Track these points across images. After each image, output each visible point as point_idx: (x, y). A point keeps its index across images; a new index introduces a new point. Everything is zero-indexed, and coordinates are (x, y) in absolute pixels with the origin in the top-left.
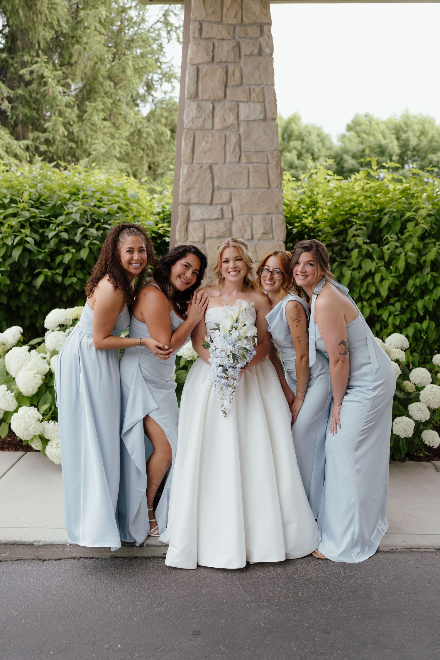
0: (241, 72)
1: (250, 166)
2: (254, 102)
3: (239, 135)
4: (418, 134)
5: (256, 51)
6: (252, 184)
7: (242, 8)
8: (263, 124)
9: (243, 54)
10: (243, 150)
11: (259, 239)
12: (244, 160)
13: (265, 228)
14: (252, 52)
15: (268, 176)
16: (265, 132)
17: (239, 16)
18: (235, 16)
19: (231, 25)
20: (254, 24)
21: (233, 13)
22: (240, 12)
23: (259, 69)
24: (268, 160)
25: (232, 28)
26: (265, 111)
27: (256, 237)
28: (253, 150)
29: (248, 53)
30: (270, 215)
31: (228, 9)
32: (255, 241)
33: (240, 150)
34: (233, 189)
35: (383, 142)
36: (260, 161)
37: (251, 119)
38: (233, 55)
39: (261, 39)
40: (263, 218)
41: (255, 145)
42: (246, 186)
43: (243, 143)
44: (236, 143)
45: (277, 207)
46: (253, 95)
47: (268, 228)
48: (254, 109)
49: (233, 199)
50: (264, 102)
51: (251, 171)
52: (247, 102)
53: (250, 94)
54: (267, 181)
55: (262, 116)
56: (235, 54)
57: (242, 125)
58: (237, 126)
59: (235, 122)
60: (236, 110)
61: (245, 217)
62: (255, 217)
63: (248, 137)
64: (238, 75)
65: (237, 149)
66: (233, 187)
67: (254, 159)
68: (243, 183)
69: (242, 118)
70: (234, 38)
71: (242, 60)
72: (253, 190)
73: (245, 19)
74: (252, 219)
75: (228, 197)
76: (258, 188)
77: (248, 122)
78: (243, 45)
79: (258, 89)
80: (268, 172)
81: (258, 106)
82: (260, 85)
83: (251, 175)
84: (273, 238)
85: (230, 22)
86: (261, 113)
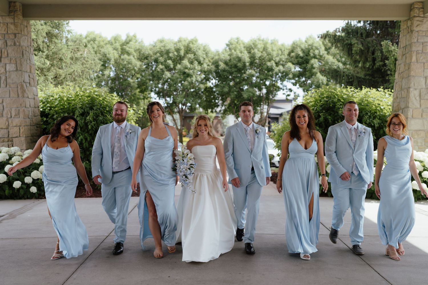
0: (7, 52)
1: (10, 89)
2: (12, 64)
3: (6, 77)
4: (261, 50)
5: (13, 44)
6: (11, 96)
7: (7, 27)
8: (16, 72)
9: (8, 45)
10: (7, 82)
11: (14, 118)
12: (8, 86)
13: (15, 113)
14: (11, 44)
15: (18, 92)
16: (16, 76)
17: (6, 31)
18: (5, 30)
19: (3, 34)
20: (12, 33)
21: (4, 29)
22: (6, 29)
23: (14, 51)
24: (17, 86)
25: (4, 35)
26: (17, 67)
27: (13, 116)
28: (12, 82)
29: (10, 44)
30: (19, 108)
31: (2, 28)
32: (12, 118)
33: (7, 83)
34: (4, 98)
35: (240, 55)
36: (14, 87)
37: (11, 70)
38: (3, 46)
39: (15, 39)
40: (15, 109)
41: (12, 80)
42: (9, 96)
43: (7, 80)
44: (4, 80)
45: (21, 105)
46: (12, 61)
47: (17, 113)
48: (12, 67)
49: (4, 102)
50: (16, 63)
51: (11, 90)
52: (9, 64)
53: (11, 61)
54: (17, 95)
55: (15, 69)
56: (4, 45)
57: (8, 73)
58: (5, 73)
59: (4, 72)
60: (5, 67)
61: (8, 109)
62: (12, 109)
63: (10, 77)
64: (6, 53)
65: (5, 82)
66: (3, 97)
67: (12, 86)
68: (8, 95)
69: (7, 70)
70: (4, 38)
71: (8, 47)
72: (12, 98)
73: (9, 32)
74: (11, 110)
75: (1, 101)
76: (13, 97)
77: (10, 72)
78: (8, 42)
79: (14, 59)
80: (18, 91)
81: (14, 65)
82: (14, 57)
83: (11, 92)
84: (19, 117)
85: (3, 33)
86: (14, 68)
